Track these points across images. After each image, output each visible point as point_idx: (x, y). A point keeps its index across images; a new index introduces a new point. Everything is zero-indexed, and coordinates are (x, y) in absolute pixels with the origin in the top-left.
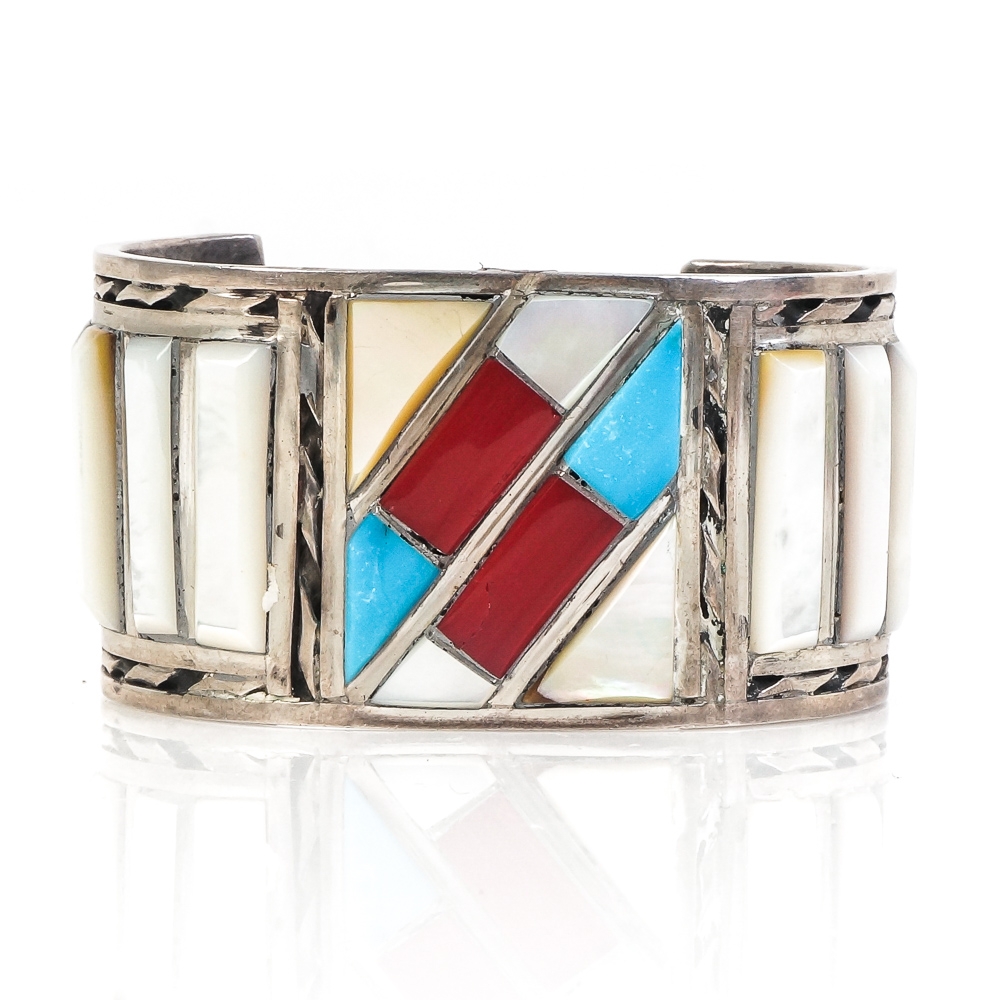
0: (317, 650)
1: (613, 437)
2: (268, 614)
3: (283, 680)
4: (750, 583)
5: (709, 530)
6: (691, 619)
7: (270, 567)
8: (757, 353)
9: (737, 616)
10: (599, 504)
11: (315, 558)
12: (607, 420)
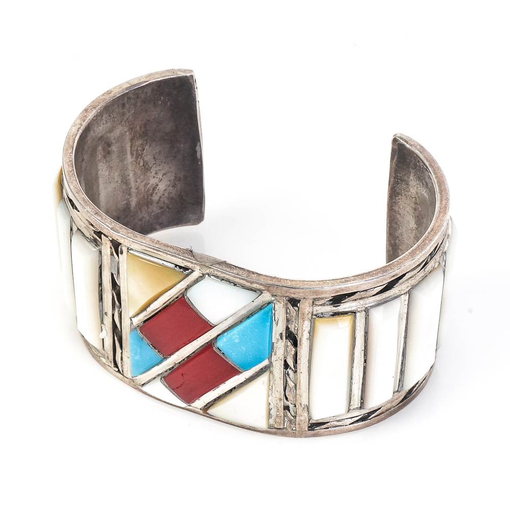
0: (122, 359)
1: (237, 341)
2: (103, 339)
3: (111, 362)
4: (309, 394)
5: (289, 373)
6: (279, 403)
7: (102, 325)
8: (314, 317)
9: (303, 404)
10: (229, 362)
11: (120, 330)
12: (234, 334)
